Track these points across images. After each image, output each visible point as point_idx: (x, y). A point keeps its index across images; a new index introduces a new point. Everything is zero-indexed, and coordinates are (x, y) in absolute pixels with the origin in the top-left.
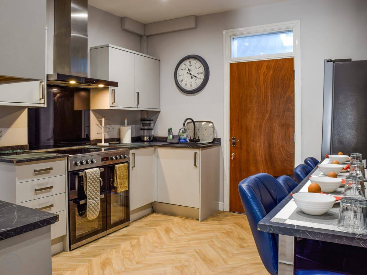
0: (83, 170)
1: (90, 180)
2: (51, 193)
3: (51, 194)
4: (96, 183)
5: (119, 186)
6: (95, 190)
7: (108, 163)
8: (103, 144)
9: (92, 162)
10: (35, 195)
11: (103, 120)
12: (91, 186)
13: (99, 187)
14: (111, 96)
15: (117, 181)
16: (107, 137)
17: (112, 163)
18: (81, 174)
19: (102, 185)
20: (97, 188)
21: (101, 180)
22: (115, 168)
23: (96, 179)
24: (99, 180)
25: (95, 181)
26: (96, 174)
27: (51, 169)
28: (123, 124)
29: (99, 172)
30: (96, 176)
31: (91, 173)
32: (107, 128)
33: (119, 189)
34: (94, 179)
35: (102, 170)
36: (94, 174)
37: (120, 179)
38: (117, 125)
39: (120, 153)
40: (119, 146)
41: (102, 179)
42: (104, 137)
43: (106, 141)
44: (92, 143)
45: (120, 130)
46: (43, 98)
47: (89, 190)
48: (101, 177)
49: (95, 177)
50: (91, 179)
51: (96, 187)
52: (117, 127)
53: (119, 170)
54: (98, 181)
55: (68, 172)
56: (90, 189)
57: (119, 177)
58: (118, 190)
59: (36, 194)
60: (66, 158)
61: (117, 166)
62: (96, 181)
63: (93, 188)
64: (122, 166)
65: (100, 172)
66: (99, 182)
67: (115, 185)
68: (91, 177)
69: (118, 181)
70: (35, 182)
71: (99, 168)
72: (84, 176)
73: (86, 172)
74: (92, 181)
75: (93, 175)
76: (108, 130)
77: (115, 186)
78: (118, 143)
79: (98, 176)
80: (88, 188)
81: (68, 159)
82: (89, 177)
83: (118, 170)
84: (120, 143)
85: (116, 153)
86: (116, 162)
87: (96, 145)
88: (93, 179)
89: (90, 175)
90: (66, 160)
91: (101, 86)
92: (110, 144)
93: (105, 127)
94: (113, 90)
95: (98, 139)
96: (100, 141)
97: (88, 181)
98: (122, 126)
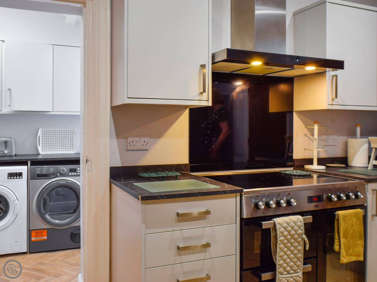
0: (270, 218)
1: (282, 238)
2: (207, 253)
3: (207, 255)
4: (296, 244)
5: (343, 252)
6: (292, 256)
7: (321, 206)
8: (315, 167)
9: (289, 203)
10: (176, 256)
11: (316, 127)
12: (286, 249)
13: (302, 251)
14: (330, 86)
15: (340, 242)
16: (323, 155)
17: (329, 206)
18: (266, 224)
19: (307, 249)
20: (297, 254)
21: (306, 239)
22: (337, 218)
23: (296, 236)
24: (302, 238)
25: (293, 240)
26: (296, 228)
27: (208, 213)
28: (353, 134)
29: (301, 224)
30: (296, 231)
31: (285, 225)
32: (323, 140)
33: (344, 257)
34: (292, 236)
35: (309, 218)
36: (292, 228)
37: (346, 237)
38: (342, 135)
39: (347, 188)
40: (344, 172)
41: (307, 237)
42: (318, 156)
43: (321, 161)
44: (296, 164)
45: (346, 144)
46: (204, 91)
47: (280, 256)
48: (305, 234)
49: (293, 232)
50: (285, 236)
51: (296, 251)
52: (341, 139)
53: (345, 221)
54: (300, 240)
55: (242, 219)
56: (282, 253)
57: (344, 234)
58: (342, 258)
59: (180, 255)
60: (238, 194)
61: (340, 213)
62: (295, 239)
63: (289, 252)
64: (351, 215)
65: (305, 224)
66: (302, 243)
67: (336, 248)
68: (286, 233)
69: (342, 243)
70: (177, 234)
71: (302, 216)
72: (271, 229)
73: (276, 222)
74: (287, 240)
75: (289, 228)
76: (324, 143)
77: (336, 250)
78: (344, 166)
79: (300, 231)
80: (279, 253)
81: (241, 196)
82: (282, 233)
83: (341, 221)
84: (347, 166)
85: (339, 189)
86: (338, 206)
87: (301, 167)
88: (289, 237)
89: (282, 229)
90: (238, 198)
91: (311, 68)
92: (327, 167)
93: (318, 138)
94: (333, 76)
95: (306, 158)
96: (310, 161)
97: (278, 239)
98: (352, 138)
